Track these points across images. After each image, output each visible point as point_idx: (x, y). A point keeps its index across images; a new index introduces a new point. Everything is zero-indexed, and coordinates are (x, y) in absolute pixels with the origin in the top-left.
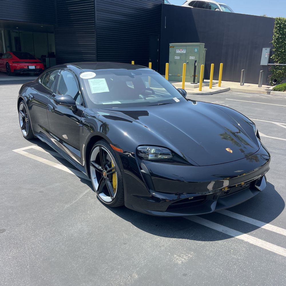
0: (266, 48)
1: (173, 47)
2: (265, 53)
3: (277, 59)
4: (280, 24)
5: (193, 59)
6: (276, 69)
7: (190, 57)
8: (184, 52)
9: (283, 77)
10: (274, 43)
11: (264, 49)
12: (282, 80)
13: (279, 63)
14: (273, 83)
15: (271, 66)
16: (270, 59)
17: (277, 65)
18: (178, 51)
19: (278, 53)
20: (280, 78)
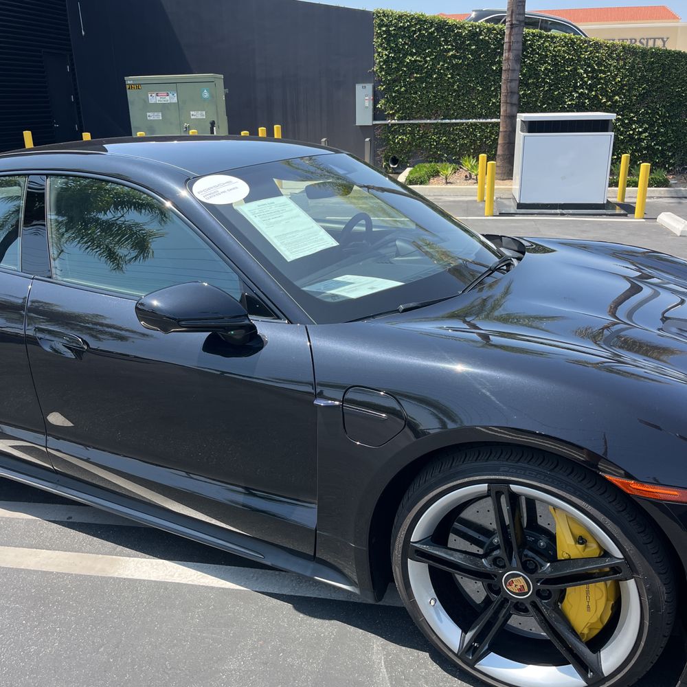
0: (364, 85)
1: (138, 86)
2: (364, 96)
3: (392, 109)
4: (386, 26)
5: (200, 117)
6: (391, 132)
7: (192, 113)
8: (172, 99)
9: (410, 151)
10: (381, 72)
11: (359, 87)
12: (409, 159)
13: (400, 119)
14: (391, 166)
15: (380, 127)
16: (375, 108)
17: (395, 124)
18: (154, 99)
19: (391, 95)
20: (405, 153)
